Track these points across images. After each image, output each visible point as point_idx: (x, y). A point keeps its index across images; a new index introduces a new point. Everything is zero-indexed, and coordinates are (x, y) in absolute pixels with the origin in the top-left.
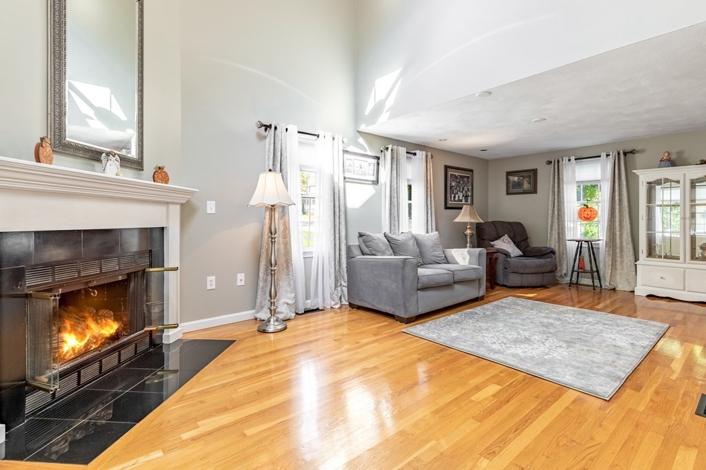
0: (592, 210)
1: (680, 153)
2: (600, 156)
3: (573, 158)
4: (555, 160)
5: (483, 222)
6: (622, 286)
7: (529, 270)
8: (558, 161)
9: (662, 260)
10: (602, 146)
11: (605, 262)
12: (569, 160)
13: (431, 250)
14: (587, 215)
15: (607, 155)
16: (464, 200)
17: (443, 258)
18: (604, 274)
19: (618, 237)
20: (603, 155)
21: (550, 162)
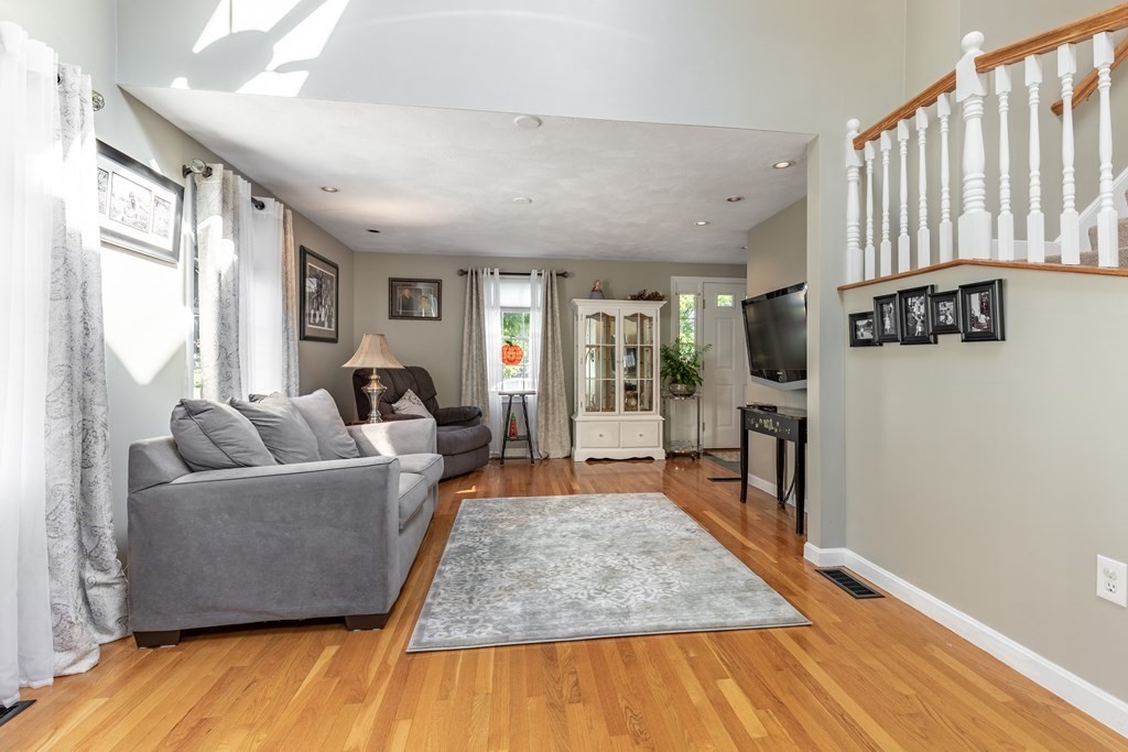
0: (517, 349)
1: (606, 284)
2: (529, 274)
3: (497, 271)
4: (472, 271)
5: (402, 367)
6: (557, 452)
7: (462, 449)
8: (476, 273)
9: (600, 413)
10: (532, 260)
11: (537, 422)
12: (492, 273)
13: (331, 433)
14: (511, 355)
15: (540, 274)
16: (326, 324)
17: (354, 446)
18: (537, 438)
19: (550, 387)
20: (534, 273)
21: (463, 273)
